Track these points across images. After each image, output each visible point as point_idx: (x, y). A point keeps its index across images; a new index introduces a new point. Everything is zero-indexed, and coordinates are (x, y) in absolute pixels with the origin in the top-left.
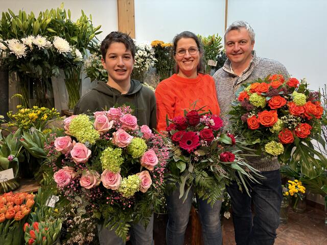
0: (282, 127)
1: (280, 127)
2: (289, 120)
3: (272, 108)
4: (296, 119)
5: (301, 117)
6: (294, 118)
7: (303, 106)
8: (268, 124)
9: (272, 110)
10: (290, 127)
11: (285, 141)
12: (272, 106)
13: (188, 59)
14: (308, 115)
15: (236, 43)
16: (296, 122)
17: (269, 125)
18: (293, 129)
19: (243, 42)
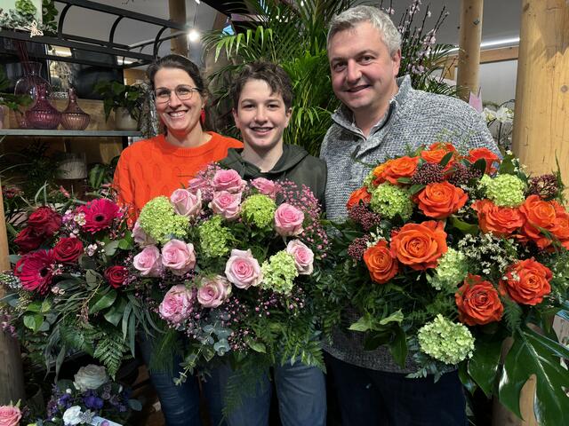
0: (462, 271)
1: (456, 271)
2: (483, 249)
3: (427, 214)
4: (502, 245)
5: (516, 240)
6: (495, 242)
7: (517, 208)
8: (419, 261)
9: (429, 219)
10: (486, 271)
11: (476, 315)
12: (429, 208)
13: (175, 109)
14: (534, 231)
15: (352, 63)
16: (502, 255)
17: (423, 264)
18: (496, 276)
19: (367, 58)
